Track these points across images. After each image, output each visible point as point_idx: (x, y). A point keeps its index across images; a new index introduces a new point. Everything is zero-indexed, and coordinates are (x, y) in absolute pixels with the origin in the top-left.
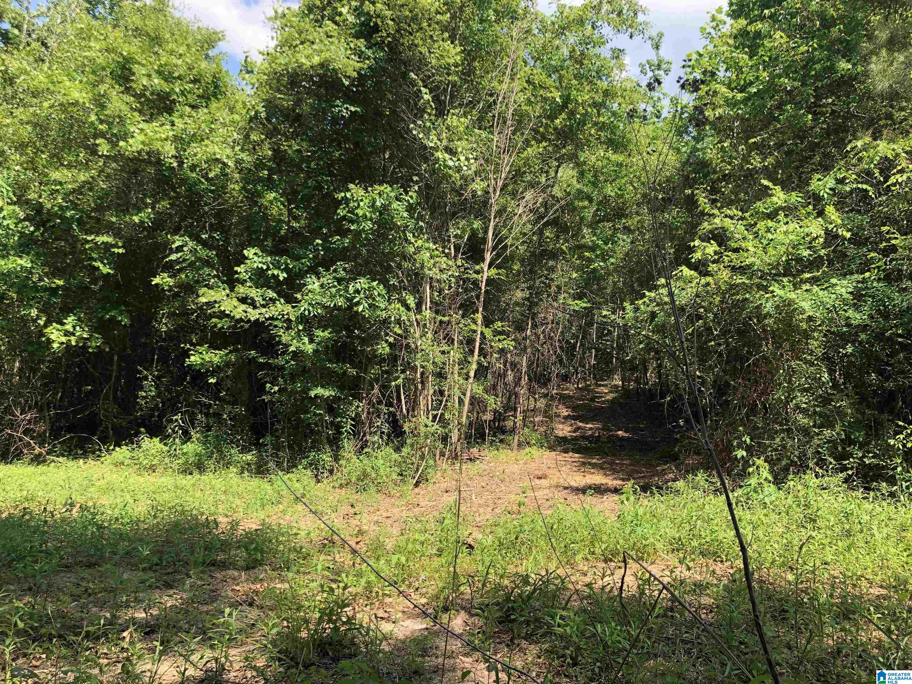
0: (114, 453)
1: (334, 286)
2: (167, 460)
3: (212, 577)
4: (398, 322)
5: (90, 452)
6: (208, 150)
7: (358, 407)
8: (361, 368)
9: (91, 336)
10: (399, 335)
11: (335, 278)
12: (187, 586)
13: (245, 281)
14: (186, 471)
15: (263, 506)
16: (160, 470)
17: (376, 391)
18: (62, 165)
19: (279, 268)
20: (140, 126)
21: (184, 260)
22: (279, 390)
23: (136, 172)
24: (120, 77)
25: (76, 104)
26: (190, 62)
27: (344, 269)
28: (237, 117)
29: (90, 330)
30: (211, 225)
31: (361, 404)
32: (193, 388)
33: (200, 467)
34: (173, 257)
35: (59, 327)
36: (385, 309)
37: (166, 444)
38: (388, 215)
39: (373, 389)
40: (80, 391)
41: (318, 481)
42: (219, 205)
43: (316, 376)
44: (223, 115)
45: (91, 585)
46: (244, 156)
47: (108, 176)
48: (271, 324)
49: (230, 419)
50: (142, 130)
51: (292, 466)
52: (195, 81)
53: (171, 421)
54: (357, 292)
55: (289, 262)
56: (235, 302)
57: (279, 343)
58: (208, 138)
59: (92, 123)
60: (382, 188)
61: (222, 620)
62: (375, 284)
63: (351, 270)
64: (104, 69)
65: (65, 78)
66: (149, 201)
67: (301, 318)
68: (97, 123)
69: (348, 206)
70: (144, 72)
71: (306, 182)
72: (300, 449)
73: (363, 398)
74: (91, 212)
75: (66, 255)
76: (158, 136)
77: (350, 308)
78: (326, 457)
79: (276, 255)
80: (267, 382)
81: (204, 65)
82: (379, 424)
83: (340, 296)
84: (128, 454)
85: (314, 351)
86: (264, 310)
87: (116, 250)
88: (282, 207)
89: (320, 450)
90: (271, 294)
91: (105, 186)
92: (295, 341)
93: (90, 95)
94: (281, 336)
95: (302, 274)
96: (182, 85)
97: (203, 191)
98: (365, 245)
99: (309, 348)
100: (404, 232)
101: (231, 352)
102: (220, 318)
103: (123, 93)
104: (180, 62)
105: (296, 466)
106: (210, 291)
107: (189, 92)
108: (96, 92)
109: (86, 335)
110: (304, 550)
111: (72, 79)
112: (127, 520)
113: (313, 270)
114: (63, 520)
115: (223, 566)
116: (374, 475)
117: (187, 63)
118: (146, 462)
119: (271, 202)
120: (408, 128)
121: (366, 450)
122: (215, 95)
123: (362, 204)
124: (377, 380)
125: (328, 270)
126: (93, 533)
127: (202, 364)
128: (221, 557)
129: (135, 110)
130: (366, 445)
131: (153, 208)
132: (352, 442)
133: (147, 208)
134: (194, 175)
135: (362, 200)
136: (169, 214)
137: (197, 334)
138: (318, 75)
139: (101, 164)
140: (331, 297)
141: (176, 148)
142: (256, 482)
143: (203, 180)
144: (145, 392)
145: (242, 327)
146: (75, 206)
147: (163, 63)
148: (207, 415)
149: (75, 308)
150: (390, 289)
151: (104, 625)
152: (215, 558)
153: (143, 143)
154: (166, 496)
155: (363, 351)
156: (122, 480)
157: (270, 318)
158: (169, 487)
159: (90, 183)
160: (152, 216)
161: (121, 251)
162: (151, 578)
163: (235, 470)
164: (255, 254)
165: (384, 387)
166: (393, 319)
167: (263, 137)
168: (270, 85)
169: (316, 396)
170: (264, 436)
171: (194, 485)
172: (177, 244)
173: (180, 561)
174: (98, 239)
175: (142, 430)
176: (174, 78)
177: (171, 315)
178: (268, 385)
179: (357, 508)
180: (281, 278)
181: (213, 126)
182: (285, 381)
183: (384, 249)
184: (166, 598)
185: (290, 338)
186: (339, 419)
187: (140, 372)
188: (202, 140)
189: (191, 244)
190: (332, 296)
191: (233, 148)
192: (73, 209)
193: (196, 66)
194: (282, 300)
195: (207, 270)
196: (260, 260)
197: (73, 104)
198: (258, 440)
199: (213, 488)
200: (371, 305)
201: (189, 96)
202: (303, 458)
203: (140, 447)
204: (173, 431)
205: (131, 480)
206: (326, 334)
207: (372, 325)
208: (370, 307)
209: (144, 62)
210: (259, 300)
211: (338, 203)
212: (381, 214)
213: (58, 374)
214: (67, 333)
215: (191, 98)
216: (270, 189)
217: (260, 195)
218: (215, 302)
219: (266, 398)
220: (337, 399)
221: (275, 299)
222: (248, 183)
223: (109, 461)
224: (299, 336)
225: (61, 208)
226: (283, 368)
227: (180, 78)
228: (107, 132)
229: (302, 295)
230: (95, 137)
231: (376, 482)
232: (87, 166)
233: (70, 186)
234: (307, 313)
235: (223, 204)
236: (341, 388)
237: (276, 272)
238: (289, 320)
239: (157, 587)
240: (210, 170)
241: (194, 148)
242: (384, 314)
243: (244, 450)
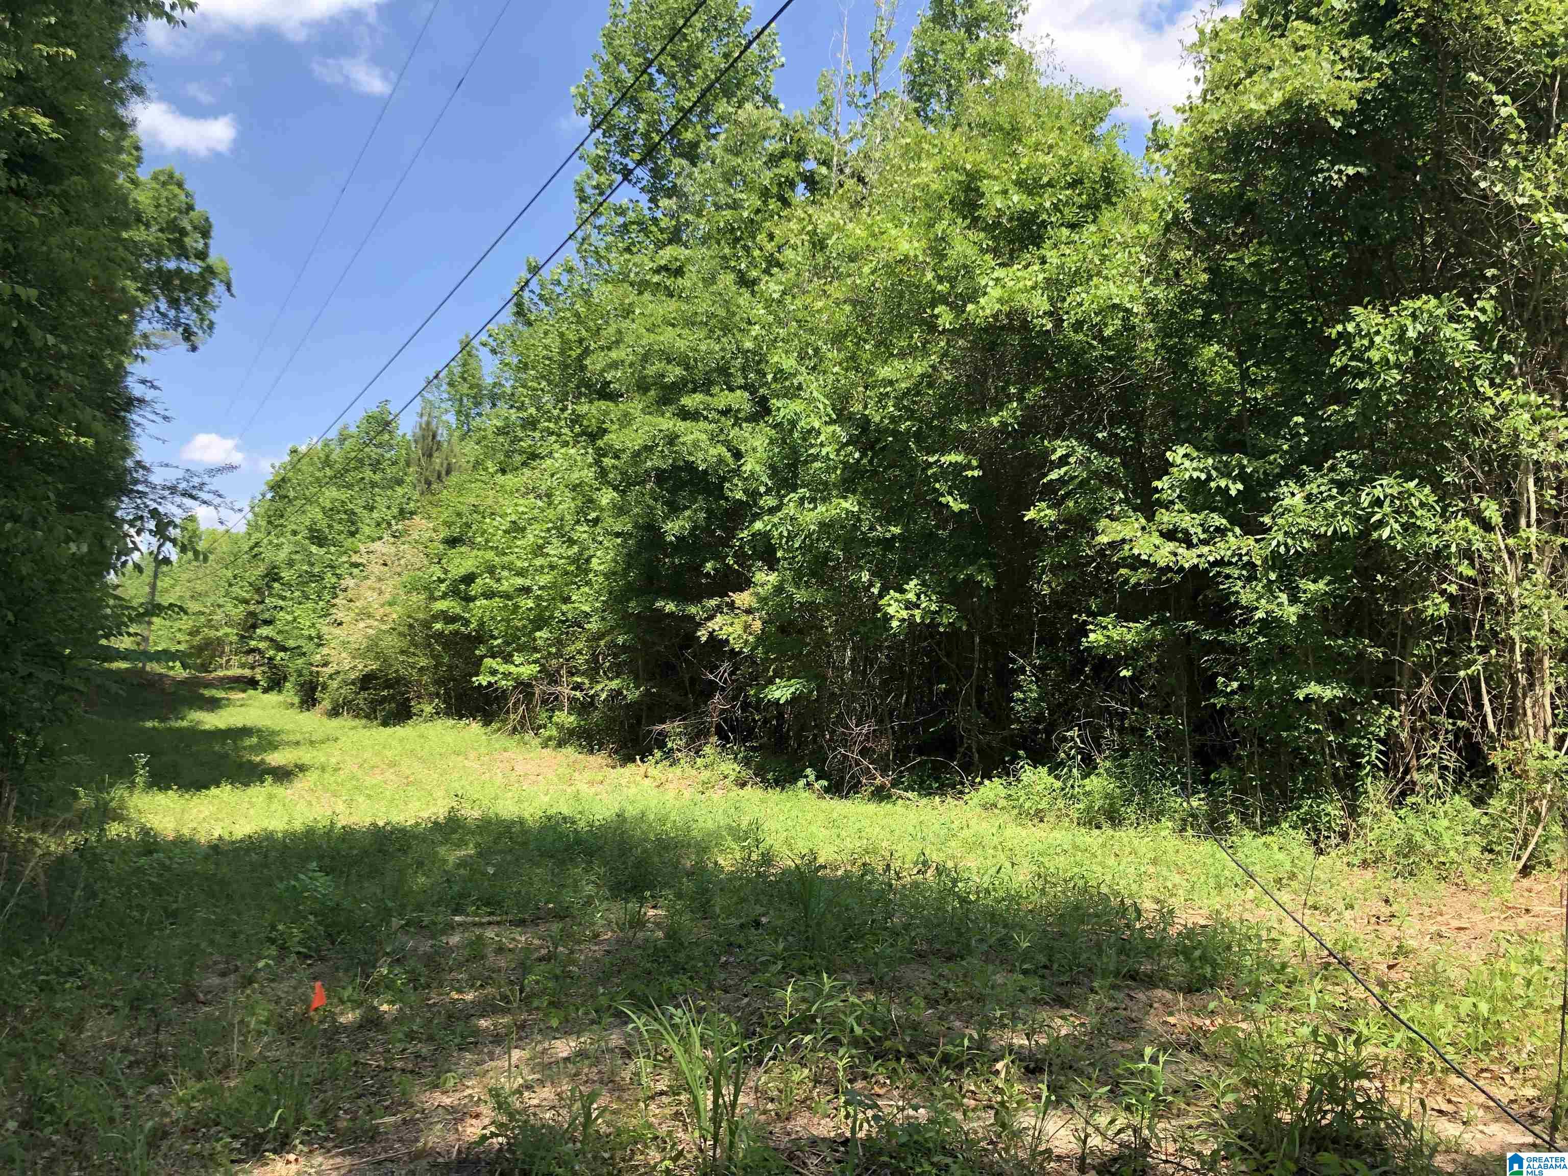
0: (982, 789)
1: (1333, 498)
2: (1060, 803)
3: (1132, 998)
4: (1467, 554)
5: (948, 785)
6: (1099, 293)
7: (1390, 718)
8: (1393, 648)
9: (941, 608)
10: (1469, 579)
11: (1332, 481)
12: (1091, 1006)
13: (1172, 502)
14: (1090, 821)
15: (1219, 887)
16: (1050, 818)
17: (1426, 687)
18: (892, 355)
19: (1228, 475)
20: (995, 275)
21: (1073, 478)
22: (1241, 687)
23: (992, 347)
24: (964, 204)
25: (905, 260)
26: (1064, 154)
27: (1350, 464)
28: (1144, 228)
29: (940, 601)
30: (1111, 417)
31: (1397, 714)
32: (1097, 685)
33: (1114, 818)
34: (1054, 475)
35: (897, 595)
36: (1436, 532)
37: (1057, 777)
38: (1434, 352)
39: (1419, 685)
40: (931, 692)
41: (1320, 852)
42: (1122, 379)
43: (1306, 662)
44: (1123, 230)
45: (951, 985)
46: (1159, 292)
47: (954, 362)
48: (1219, 574)
49: (1158, 737)
50: (997, 280)
51: (1271, 822)
52: (1074, 184)
53: (1065, 740)
54: (1378, 503)
55: (1245, 462)
56: (1156, 539)
57: (1237, 604)
58: (1099, 274)
59: (928, 285)
60: (1419, 303)
61: (1141, 1066)
62: (1412, 485)
63: (1363, 464)
64: (941, 198)
65: (890, 225)
66: (1013, 390)
67: (1273, 559)
68: (934, 282)
69: (1350, 347)
70: (996, 189)
71: (1272, 317)
72: (1283, 793)
73: (1400, 702)
74: (933, 419)
75: (902, 489)
76: (1021, 285)
77: (1364, 534)
78: (1333, 809)
79: (1223, 452)
80: (1216, 675)
81: (1086, 153)
82: (1436, 751)
83: (1345, 514)
84: (1003, 792)
85: (1300, 617)
86: (1205, 549)
87: (970, 473)
88: (1231, 367)
89: (1320, 797)
90: (1218, 520)
91: (949, 378)
92: (1263, 601)
93: (924, 243)
94: (1238, 593)
95: (1271, 482)
96: (1055, 194)
97: (1096, 360)
98: (1388, 416)
99: (1291, 613)
100: (1469, 379)
101: (1154, 624)
102: (1134, 569)
103: (968, 228)
104: (1049, 159)
105: (1275, 822)
106: (1115, 524)
107: (1066, 204)
108: (932, 236)
109: (934, 607)
110: (1289, 970)
111: (899, 224)
112: (1001, 894)
113: (1292, 472)
114: (915, 885)
115: (1150, 981)
116: (1429, 847)
117: (1061, 158)
118: (1027, 805)
119: (1212, 362)
120: (1469, 178)
121: (1410, 800)
122: (1108, 200)
123: (1378, 339)
124: (1427, 668)
125: (1318, 468)
126: (954, 909)
127: (1107, 645)
128: (1146, 967)
129: (987, 251)
130: (1413, 791)
131: (1021, 399)
132: (1382, 784)
133: (1010, 401)
134: (1081, 337)
135: (1378, 333)
136: (1045, 406)
137: (1097, 597)
138: (1282, 123)
139: (942, 344)
140: (1325, 518)
141: (1050, 299)
142: (1207, 847)
143: (1095, 343)
144: (1024, 692)
145: (1169, 580)
146: (911, 414)
147: (1023, 166)
148: (1122, 730)
149: (917, 567)
150: (1443, 492)
151: (969, 1048)
152: (1137, 966)
153: (1000, 300)
154: (1062, 861)
155: (1395, 614)
156: (994, 831)
157: (1216, 563)
158: (1065, 847)
159: (930, 376)
160: (1019, 413)
161: (976, 473)
162: (1035, 986)
163: (1170, 824)
164: (1186, 455)
165: (1443, 682)
166: (1453, 549)
167: (1189, 253)
168: (1197, 161)
169: (1307, 698)
170: (1217, 768)
171: (1104, 845)
172: (1060, 453)
173: (1078, 966)
174: (943, 459)
175: (1021, 753)
176: (1042, 187)
177: (1056, 569)
178: (1221, 679)
179: (1395, 907)
180: (1233, 493)
181: (1106, 251)
182: (1250, 672)
183: (1427, 418)
184: (1059, 1022)
185: (1255, 596)
186: (1355, 741)
187: (1014, 661)
188: (1090, 278)
189: (1080, 450)
190: (1330, 516)
191: (1140, 281)
192: (908, 419)
193: (1074, 158)
194: (1237, 530)
195: (1108, 492)
196: (1195, 464)
197: (901, 261)
198: (1207, 774)
199: (1134, 852)
200: (1405, 527)
201: (1066, 211)
202: (1291, 809)
203: (1019, 781)
204: (1068, 755)
205: (1008, 833)
206: (1321, 585)
207: (1410, 565)
208: (1406, 530)
209: (996, 172)
210: (1197, 532)
211: (1331, 345)
212: (1418, 351)
213: (901, 667)
214: (909, 605)
215: (1070, 214)
216: (1208, 341)
217: (1192, 352)
218: (1123, 541)
219: (1219, 702)
220: (1347, 704)
221: (1226, 529)
222: (1170, 336)
223: (975, 800)
224: (1271, 592)
225: (893, 419)
226: (1245, 649)
227: (1050, 184)
228: (949, 294)
229: (1273, 518)
230: (933, 305)
231: (1435, 860)
232: (925, 352)
233: (903, 385)
234: (1282, 550)
235: (1129, 378)
236: (1356, 683)
237: (1223, 483)
238: (1251, 565)
239: (1046, 1003)
240: (1106, 325)
241: (1078, 295)
242: (1434, 541)
243: (1187, 791)
